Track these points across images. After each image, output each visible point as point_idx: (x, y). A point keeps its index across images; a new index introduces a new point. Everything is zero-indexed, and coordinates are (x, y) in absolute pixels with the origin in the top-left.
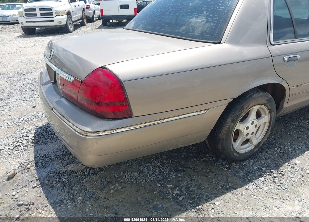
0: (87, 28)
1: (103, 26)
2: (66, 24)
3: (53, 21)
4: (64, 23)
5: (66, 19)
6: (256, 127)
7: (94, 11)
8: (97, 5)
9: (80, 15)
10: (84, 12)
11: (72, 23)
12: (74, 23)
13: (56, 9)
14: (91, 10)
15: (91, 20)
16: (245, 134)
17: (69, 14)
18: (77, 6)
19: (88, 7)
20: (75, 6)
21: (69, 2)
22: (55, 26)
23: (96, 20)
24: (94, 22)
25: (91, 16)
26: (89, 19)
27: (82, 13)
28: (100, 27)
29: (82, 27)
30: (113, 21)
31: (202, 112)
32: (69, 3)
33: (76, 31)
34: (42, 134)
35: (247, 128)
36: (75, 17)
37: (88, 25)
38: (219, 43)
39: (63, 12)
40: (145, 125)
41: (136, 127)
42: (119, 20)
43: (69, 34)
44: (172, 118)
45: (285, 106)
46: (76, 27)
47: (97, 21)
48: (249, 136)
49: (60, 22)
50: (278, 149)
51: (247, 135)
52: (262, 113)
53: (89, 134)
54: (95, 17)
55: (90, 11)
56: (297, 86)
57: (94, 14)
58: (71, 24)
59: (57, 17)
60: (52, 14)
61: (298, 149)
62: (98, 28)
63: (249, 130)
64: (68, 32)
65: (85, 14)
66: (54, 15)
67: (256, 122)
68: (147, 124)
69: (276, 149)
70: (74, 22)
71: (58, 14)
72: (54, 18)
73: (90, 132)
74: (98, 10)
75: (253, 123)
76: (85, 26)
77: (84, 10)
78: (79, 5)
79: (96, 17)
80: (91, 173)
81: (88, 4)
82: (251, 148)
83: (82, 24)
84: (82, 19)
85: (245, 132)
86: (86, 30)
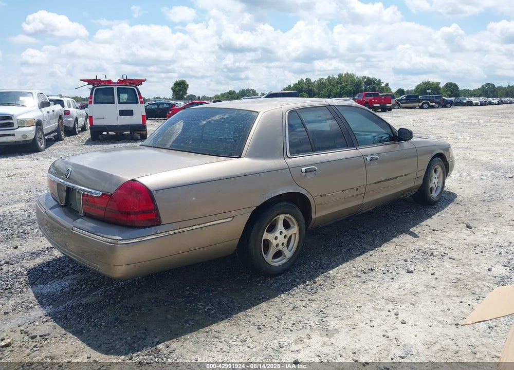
0: (66, 143)
1: (93, 141)
2: (34, 139)
3: (13, 135)
4: (31, 137)
5: (34, 132)
6: (285, 237)
7: (77, 119)
8: (81, 109)
9: (54, 124)
10: (61, 121)
11: (43, 137)
12: (46, 137)
13: (20, 117)
14: (72, 117)
15: (71, 132)
16: (275, 245)
17: (39, 124)
18: (51, 113)
19: (67, 113)
20: (48, 112)
21: (39, 106)
22: (16, 141)
23: (79, 131)
24: (76, 134)
25: (72, 126)
26: (69, 130)
27: (58, 122)
28: (88, 143)
29: (58, 143)
30: (108, 133)
31: (227, 220)
32: (40, 108)
33: (50, 148)
34: (38, 275)
35: (276, 238)
36: (47, 128)
37: (67, 139)
38: (240, 157)
39: (30, 121)
40: (173, 232)
41: (165, 234)
42: (118, 131)
43: (39, 153)
44: (199, 225)
45: (314, 216)
46: (49, 143)
47: (81, 133)
48: (280, 247)
49: (24, 136)
50: (314, 263)
51: (277, 245)
52: (290, 223)
53: (120, 242)
54: (78, 128)
55: (70, 119)
56: (321, 196)
57: (76, 122)
58: (41, 138)
59: (20, 129)
60: (12, 125)
61: (334, 261)
62: (85, 145)
63: (278, 240)
64: (37, 150)
65: (62, 123)
66: (16, 126)
67: (285, 233)
68: (175, 231)
69: (312, 263)
70: (46, 135)
71: (22, 123)
72: (16, 130)
73: (121, 240)
74: (82, 116)
75: (281, 233)
76: (63, 141)
77: (60, 117)
78: (53, 111)
79: (80, 127)
80: (111, 302)
81: (66, 108)
82: (284, 261)
83: (58, 139)
84: (57, 130)
85: (274, 242)
86: (65, 146)
